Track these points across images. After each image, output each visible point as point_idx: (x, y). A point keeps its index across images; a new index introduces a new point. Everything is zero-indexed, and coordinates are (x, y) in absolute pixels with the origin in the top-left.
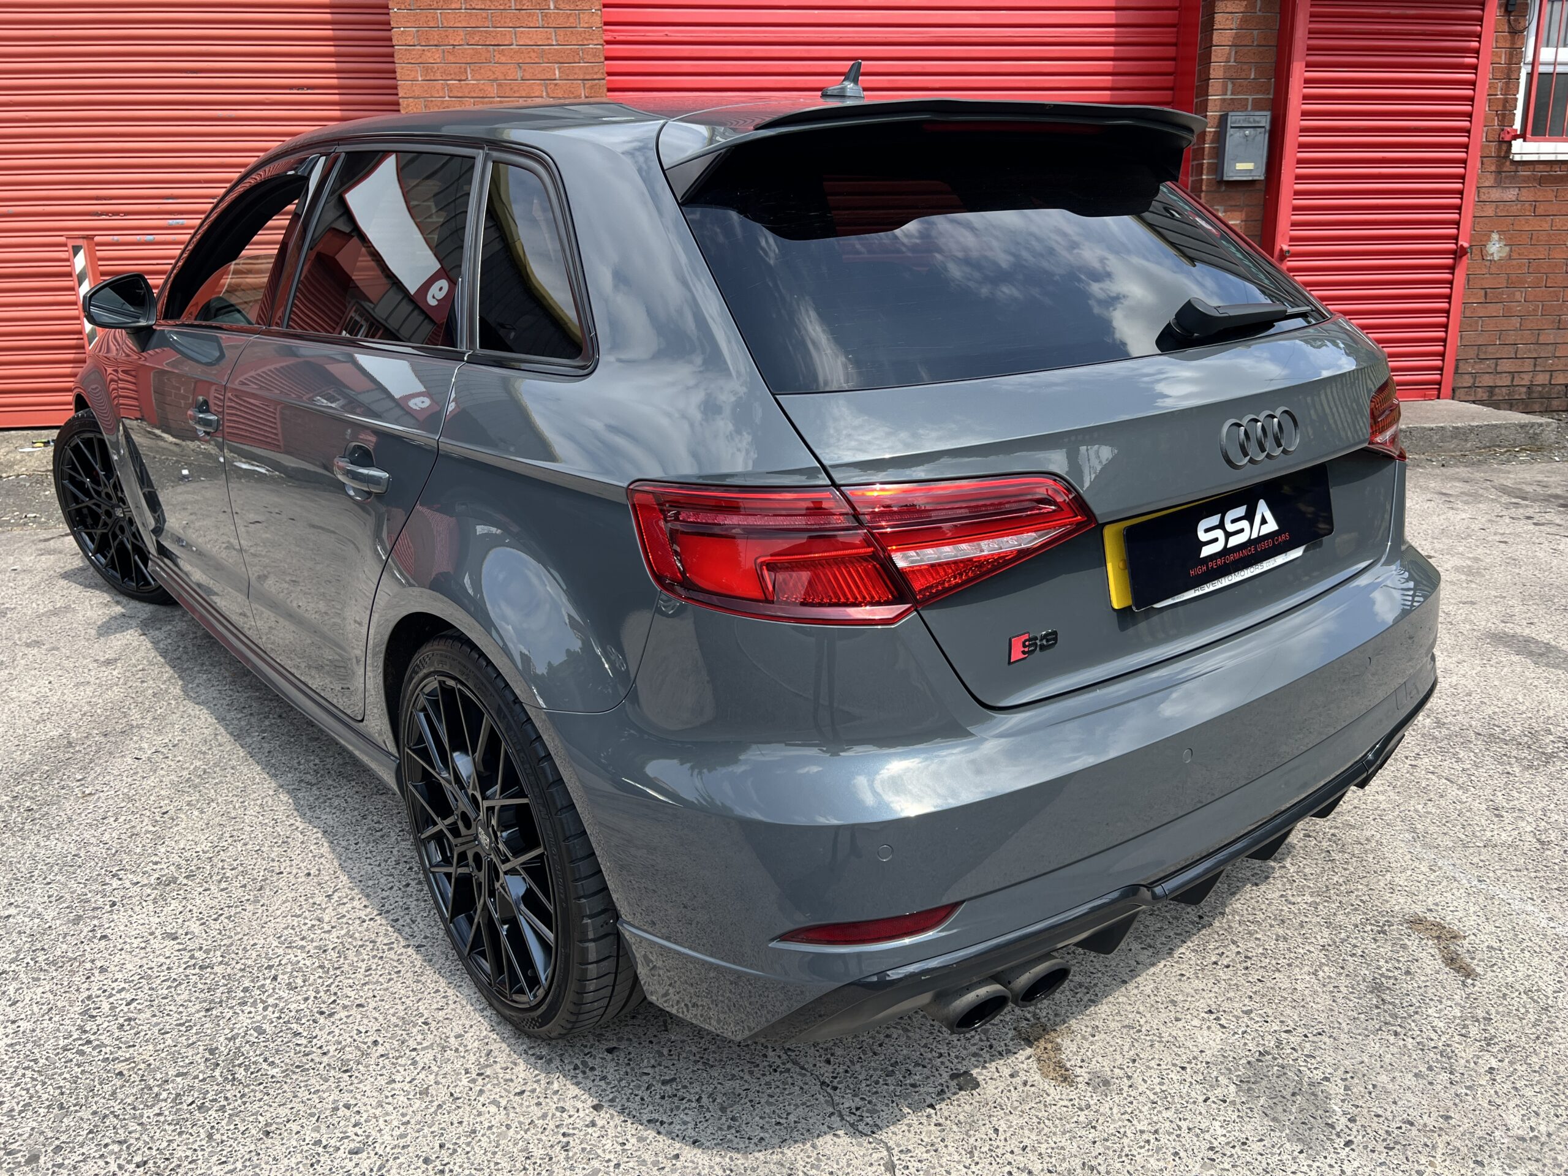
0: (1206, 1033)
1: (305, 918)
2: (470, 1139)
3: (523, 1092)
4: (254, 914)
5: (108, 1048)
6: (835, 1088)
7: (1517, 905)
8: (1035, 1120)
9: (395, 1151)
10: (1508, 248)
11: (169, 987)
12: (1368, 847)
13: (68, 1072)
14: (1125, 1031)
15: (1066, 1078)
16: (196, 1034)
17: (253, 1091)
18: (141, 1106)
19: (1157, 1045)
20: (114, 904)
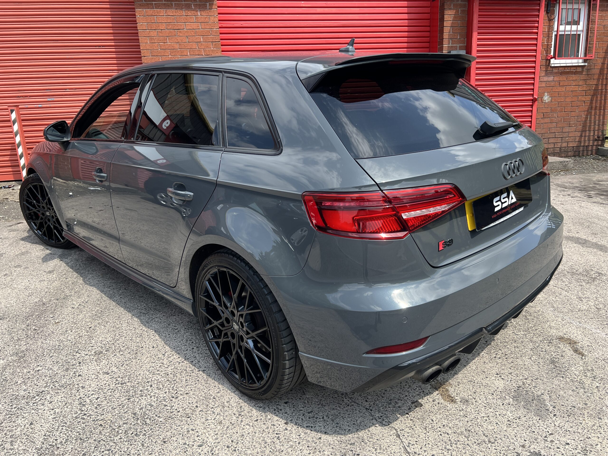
0: (498, 381)
1: (157, 363)
2: (242, 438)
3: (257, 420)
4: (136, 363)
5: (93, 416)
6: (371, 410)
7: (594, 331)
8: (445, 416)
9: (215, 444)
10: (550, 98)
11: (111, 392)
12: (539, 314)
13: (80, 426)
14: (469, 383)
15: (453, 400)
16: (127, 408)
17: (154, 427)
18: (113, 436)
19: (482, 387)
20: (80, 363)
